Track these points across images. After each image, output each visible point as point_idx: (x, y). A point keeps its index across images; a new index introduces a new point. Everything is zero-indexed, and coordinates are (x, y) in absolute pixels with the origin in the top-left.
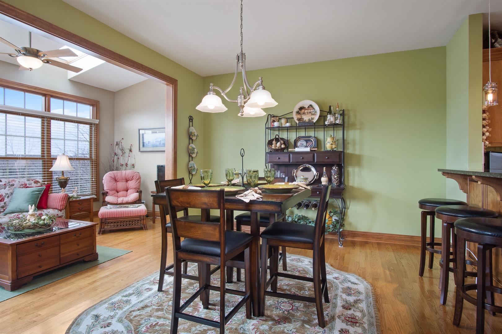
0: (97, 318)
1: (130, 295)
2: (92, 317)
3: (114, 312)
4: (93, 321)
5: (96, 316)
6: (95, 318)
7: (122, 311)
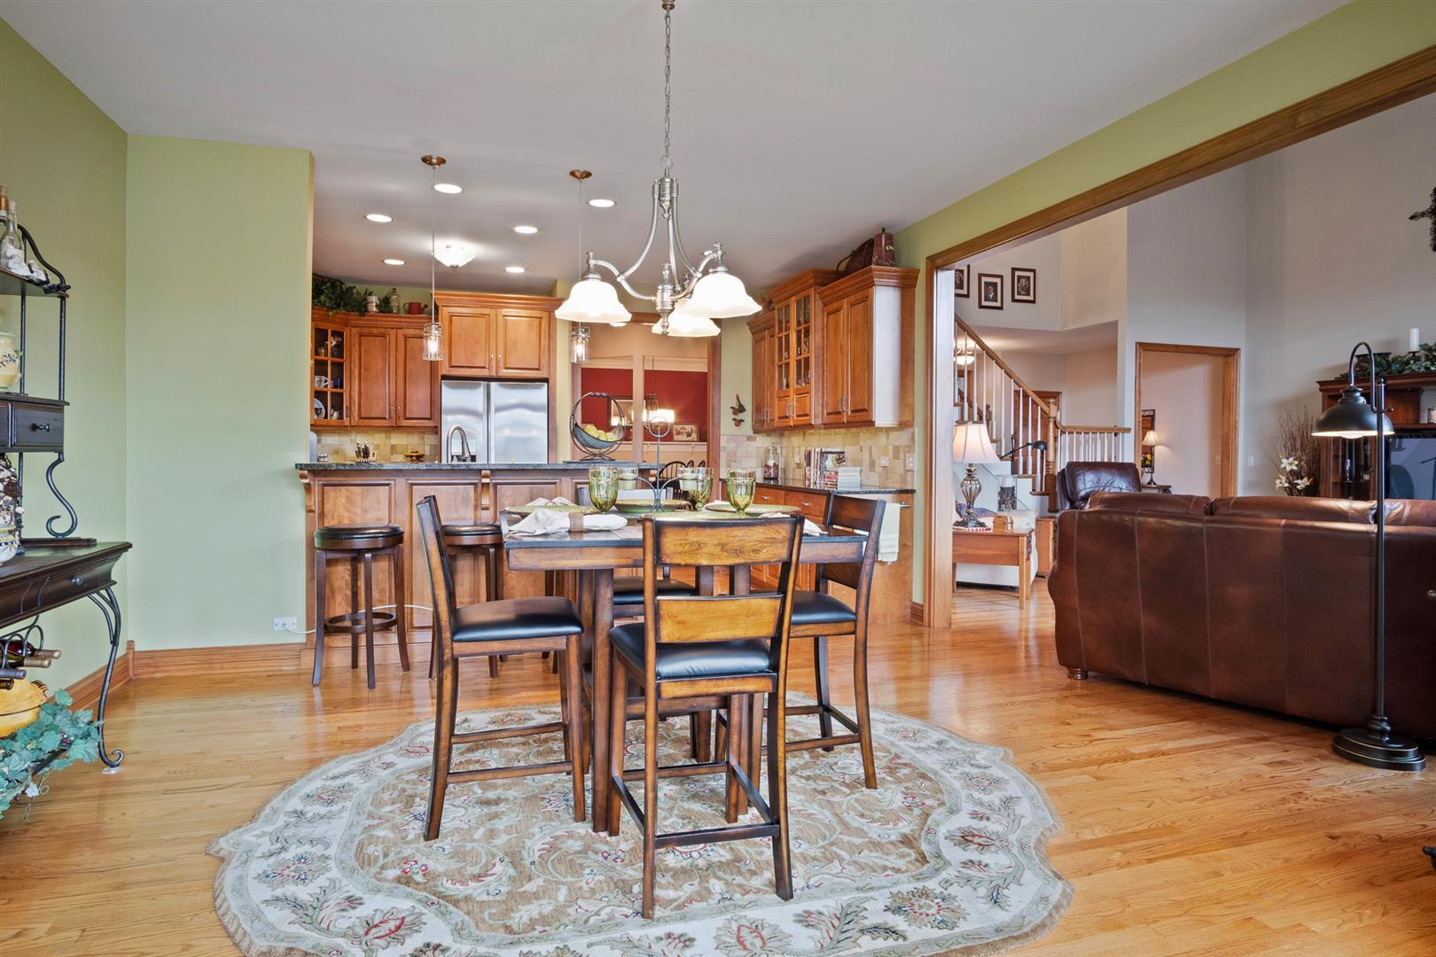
0: (995, 894)
1: (875, 930)
2: (1009, 903)
3: (946, 893)
4: (1006, 892)
5: (995, 902)
6: (999, 896)
7: (925, 884)
